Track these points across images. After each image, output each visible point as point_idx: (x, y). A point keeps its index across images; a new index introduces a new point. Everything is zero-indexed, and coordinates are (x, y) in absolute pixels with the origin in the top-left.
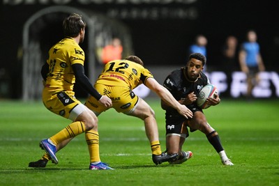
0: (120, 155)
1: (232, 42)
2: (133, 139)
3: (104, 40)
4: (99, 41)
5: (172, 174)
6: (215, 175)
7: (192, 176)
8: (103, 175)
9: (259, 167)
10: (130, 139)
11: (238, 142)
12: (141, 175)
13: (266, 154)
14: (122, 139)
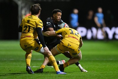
0: (34, 67)
1: (91, 13)
2: (40, 59)
3: (26, 12)
4: (23, 12)
5: (59, 76)
6: (80, 77)
7: (69, 77)
8: (26, 76)
9: (101, 73)
10: (38, 59)
11: (90, 61)
12: (44, 76)
13: (104, 67)
14: (35, 59)
